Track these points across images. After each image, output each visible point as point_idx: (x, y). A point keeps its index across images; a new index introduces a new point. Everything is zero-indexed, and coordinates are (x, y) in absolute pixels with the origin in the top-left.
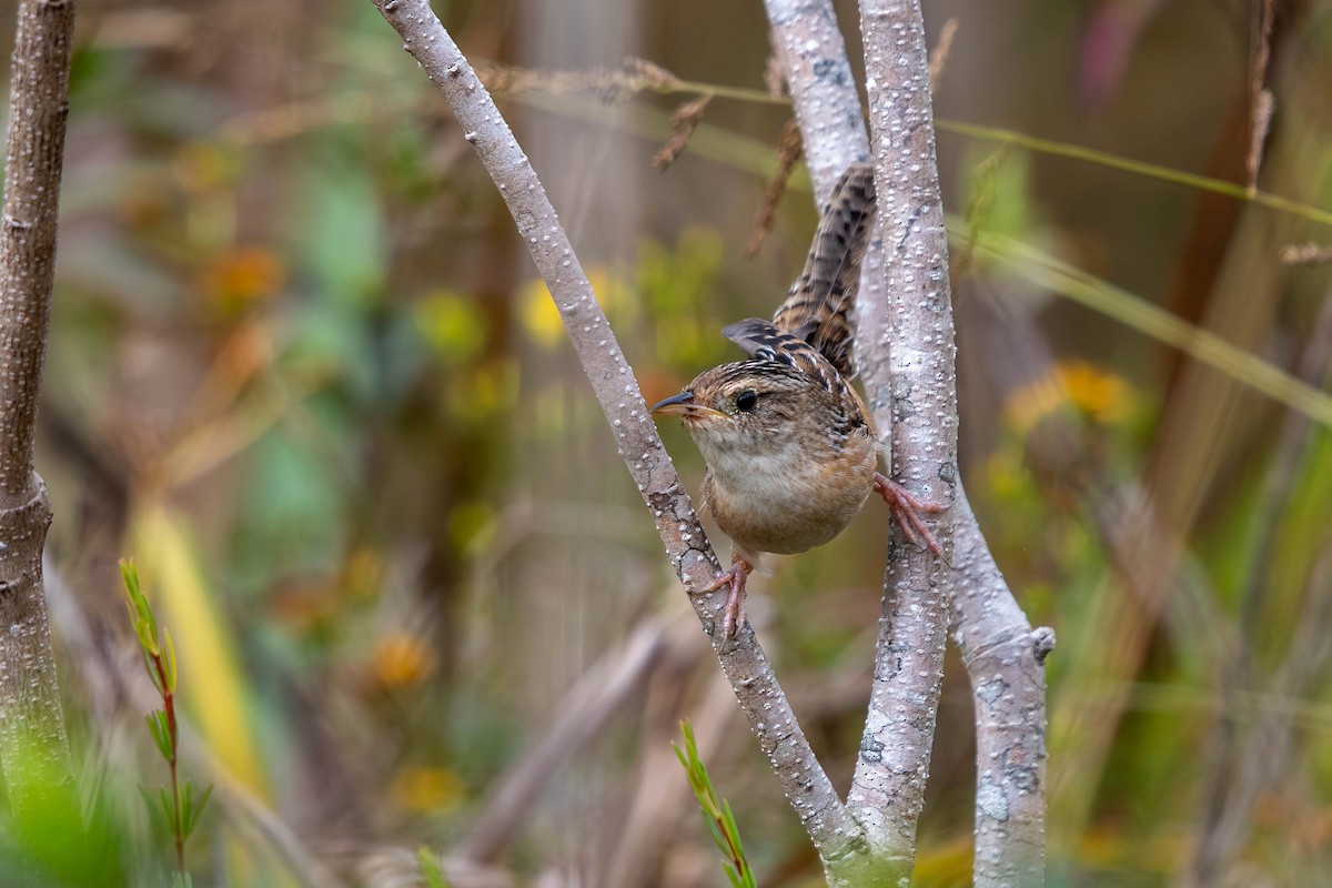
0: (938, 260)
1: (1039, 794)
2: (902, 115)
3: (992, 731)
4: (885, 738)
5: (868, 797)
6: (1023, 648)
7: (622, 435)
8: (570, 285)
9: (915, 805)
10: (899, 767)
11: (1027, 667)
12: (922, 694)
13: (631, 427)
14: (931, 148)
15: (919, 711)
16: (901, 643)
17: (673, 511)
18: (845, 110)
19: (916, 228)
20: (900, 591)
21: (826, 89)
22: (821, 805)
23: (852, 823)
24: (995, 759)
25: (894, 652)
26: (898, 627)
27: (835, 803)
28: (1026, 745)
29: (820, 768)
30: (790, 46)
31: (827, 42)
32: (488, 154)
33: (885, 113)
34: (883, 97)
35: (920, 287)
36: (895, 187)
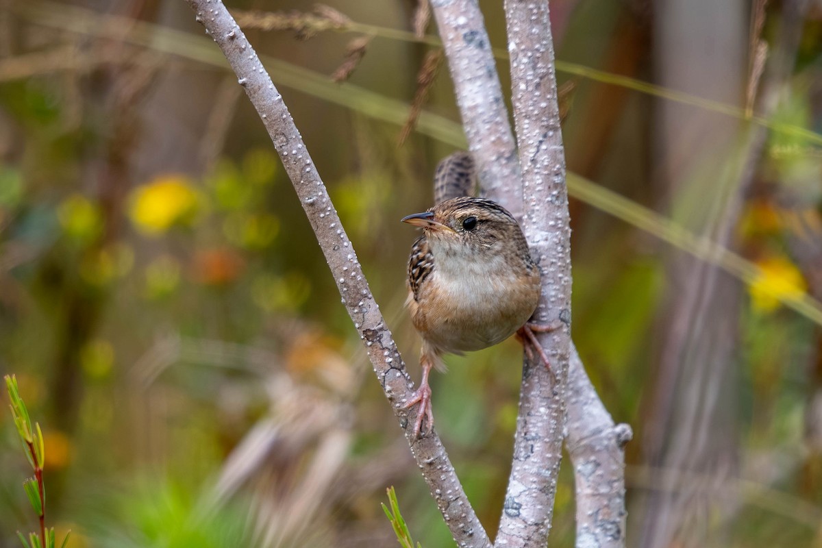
0: (559, 169)
1: (620, 540)
2: (534, 68)
3: (588, 496)
4: (523, 500)
5: (510, 541)
6: (610, 439)
7: (345, 289)
8: (311, 184)
9: (542, 546)
10: (531, 520)
11: (613, 452)
12: (548, 469)
13: (351, 283)
14: (554, 91)
15: (545, 481)
16: (533, 434)
17: (380, 342)
18: (484, 66)
19: (544, 147)
20: (533, 398)
21: (472, 51)
22: (479, 546)
24: (590, 515)
25: (528, 440)
26: (531, 423)
27: (489, 545)
28: (612, 506)
29: (478, 521)
30: (446, 22)
31: (473, 19)
32: (255, 93)
33: (522, 67)
34: (521, 55)
35: (547, 188)
36: (529, 118)
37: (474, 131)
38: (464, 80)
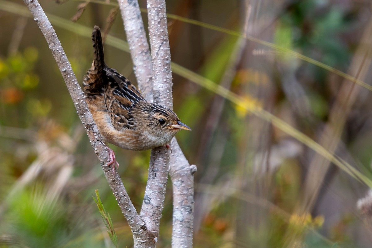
0: (168, 57)
1: (192, 214)
2: (158, 15)
3: (178, 195)
4: (151, 196)
5: (146, 214)
6: (188, 171)
7: (78, 107)
8: (64, 63)
9: (159, 216)
10: (155, 205)
11: (189, 176)
12: (162, 184)
13: (81, 105)
14: (166, 25)
15: (161, 189)
16: (156, 169)
17: (93, 130)
18: (136, 14)
19: (162, 48)
20: (156, 154)
21: (131, 7)
22: (133, 216)
23: (141, 221)
24: (179, 203)
25: (154, 171)
26: (155, 164)
27: (137, 215)
28: (188, 199)
29: (133, 205)
32: (41, 25)
33: (153, 14)
34: (152, 10)
35: (163, 65)
36: (156, 36)
37: (131, 41)
38: (128, 20)
